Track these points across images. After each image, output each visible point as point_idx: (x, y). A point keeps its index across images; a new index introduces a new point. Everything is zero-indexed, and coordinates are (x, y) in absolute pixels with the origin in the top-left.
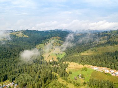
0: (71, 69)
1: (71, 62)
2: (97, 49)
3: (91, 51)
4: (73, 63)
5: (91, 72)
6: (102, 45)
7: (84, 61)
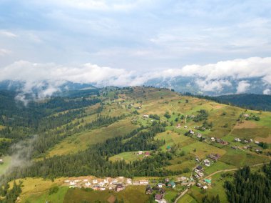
0: (28, 195)
1: (27, 178)
2: (78, 138)
3: (69, 143)
4: (31, 179)
5: (65, 192)
6: (89, 126)
7: (53, 172)
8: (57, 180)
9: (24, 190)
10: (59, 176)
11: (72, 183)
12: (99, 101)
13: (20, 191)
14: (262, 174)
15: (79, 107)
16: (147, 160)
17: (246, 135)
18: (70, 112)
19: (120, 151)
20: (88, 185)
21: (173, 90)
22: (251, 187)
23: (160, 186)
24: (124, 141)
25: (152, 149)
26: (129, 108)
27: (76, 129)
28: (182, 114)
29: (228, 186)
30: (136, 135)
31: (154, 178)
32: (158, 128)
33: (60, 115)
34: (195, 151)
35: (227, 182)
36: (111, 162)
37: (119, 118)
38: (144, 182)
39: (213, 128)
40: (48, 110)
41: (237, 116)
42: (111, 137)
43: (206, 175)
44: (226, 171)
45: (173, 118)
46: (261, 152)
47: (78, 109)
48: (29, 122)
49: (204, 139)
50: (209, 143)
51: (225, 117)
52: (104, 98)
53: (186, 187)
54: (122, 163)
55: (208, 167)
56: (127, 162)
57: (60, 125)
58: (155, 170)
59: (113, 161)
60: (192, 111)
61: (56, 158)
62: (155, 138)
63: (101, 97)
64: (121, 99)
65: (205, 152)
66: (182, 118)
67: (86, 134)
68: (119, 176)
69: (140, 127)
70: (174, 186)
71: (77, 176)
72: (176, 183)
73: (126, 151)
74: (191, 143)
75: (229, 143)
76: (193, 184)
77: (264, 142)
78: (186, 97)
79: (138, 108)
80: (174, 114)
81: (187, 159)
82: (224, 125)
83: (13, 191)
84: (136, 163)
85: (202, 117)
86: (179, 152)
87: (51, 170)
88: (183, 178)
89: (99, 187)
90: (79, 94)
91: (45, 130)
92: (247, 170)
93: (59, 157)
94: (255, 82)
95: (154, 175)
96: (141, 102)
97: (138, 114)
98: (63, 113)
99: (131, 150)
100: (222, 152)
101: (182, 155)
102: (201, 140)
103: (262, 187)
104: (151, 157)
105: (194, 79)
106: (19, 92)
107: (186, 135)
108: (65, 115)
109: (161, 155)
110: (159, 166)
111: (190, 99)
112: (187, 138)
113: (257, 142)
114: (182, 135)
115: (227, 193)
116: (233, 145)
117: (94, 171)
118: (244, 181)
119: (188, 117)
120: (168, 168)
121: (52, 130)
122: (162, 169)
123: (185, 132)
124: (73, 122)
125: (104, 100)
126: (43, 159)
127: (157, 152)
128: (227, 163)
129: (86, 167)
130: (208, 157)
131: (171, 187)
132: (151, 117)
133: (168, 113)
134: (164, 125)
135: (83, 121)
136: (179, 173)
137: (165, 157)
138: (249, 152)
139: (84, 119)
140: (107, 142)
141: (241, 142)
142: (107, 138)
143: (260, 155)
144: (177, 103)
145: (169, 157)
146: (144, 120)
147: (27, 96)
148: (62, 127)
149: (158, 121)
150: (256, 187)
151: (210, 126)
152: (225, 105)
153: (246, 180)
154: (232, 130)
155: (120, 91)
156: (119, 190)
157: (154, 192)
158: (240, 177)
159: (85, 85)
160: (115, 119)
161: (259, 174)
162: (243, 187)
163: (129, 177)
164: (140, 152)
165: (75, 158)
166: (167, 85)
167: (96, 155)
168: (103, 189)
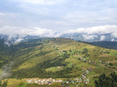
0: (10, 86)
1: (10, 79)
2: (32, 61)
3: (28, 63)
5: (26, 85)
6: (37, 55)
7: (21, 76)
8: (23, 80)
9: (8, 84)
10: (24, 77)
11: (29, 81)
12: (41, 44)
13: (7, 85)
14: (111, 77)
15: (32, 47)
16: (62, 71)
17: (104, 60)
18: (28, 49)
19: (50, 67)
20: (36, 82)
21: (73, 39)
22: (106, 83)
23: (67, 83)
24: (52, 62)
25: (64, 66)
26: (54, 47)
27: (31, 57)
28: (77, 50)
29: (96, 82)
30: (57, 60)
31: (64, 79)
32: (66, 56)
33: (24, 50)
34: (82, 67)
35: (96, 81)
36: (46, 72)
37: (50, 52)
38: (60, 81)
39: (90, 56)
40: (19, 48)
41: (100, 51)
42: (46, 60)
43: (87, 77)
44: (95, 75)
45: (73, 52)
46: (110, 67)
47: (32, 48)
48: (11, 53)
49: (86, 61)
50: (88, 63)
51: (95, 52)
52: (43, 43)
53: (78, 83)
54: (51, 72)
55: (88, 74)
56: (53, 71)
57: (24, 55)
58: (65, 75)
59: (47, 71)
60: (81, 49)
61: (22, 70)
62: (65, 61)
63: (42, 42)
64: (50, 43)
65: (86, 67)
66: (77, 52)
67: (35, 59)
68: (50, 78)
69: (59, 56)
70: (73, 83)
71: (32, 78)
72: (74, 81)
73: (53, 66)
74: (81, 63)
75: (97, 63)
76: (81, 81)
77: (111, 63)
78: (79, 43)
79: (58, 47)
80: (73, 50)
81: (79, 70)
82: (95, 55)
83: (3, 85)
84: (57, 72)
85: (85, 51)
86: (75, 67)
87: (20, 75)
88: (77, 79)
89: (41, 83)
90: (32, 40)
91: (18, 57)
92: (104, 75)
93: (24, 69)
94: (108, 36)
95: (65, 77)
96: (59, 44)
97: (58, 50)
98: (25, 49)
99: (55, 66)
100: (94, 67)
101: (77, 68)
102: (85, 62)
103: (110, 83)
104: (63, 69)
105: (82, 34)
106: (6, 40)
107: (78, 59)
108: (26, 50)
109: (68, 68)
110: (67, 73)
111: (80, 43)
112: (79, 61)
113: (109, 63)
114: (77, 60)
115: (96, 85)
116: (98, 64)
117: (39, 76)
118: (103, 80)
119: (79, 52)
120: (71, 74)
121: (21, 57)
122: (68, 75)
123: (78, 58)
124: (30, 53)
125: (43, 44)
126: (16, 70)
127: (66, 67)
128: (96, 72)
129: (35, 73)
130: (88, 70)
131: (72, 83)
132: (63, 51)
133: (71, 50)
134: (69, 55)
135: (34, 53)
136: (75, 77)
137: (69, 69)
138: (105, 67)
139: (35, 52)
140: (44, 62)
141: (102, 63)
142: (44, 61)
143: (110, 69)
144: (75, 45)
145: (71, 69)
146: (60, 53)
147: (10, 42)
148: (25, 55)
149: (66, 53)
150: (108, 83)
151: (89, 55)
152: (95, 46)
153: (104, 80)
154: (98, 57)
155: (50, 40)
156: (49, 84)
157: (65, 85)
158: (101, 78)
159: (35, 37)
160: (48, 52)
161: (109, 77)
162: (102, 83)
163: (54, 78)
164: (59, 67)
165: (31, 70)
166: (70, 37)
167: (40, 68)
168: (43, 84)
